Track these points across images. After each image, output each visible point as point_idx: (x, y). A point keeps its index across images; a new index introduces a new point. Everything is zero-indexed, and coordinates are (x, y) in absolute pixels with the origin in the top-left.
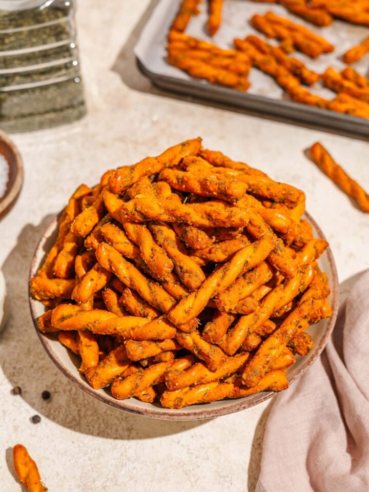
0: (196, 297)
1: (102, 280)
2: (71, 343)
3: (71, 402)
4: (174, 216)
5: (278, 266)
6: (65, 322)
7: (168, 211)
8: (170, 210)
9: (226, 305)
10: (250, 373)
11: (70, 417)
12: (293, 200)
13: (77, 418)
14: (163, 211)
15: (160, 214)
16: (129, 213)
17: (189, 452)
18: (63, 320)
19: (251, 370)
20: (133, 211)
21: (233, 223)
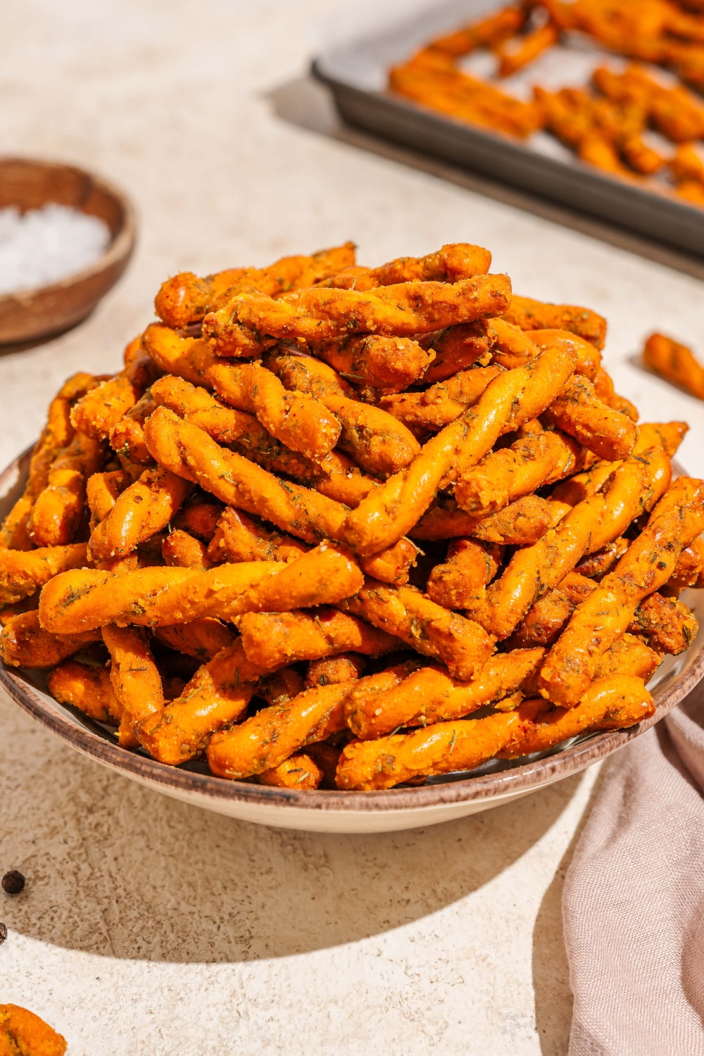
0: (405, 478)
1: (163, 506)
2: (87, 688)
3: (82, 895)
4: (332, 317)
5: (587, 427)
6: (77, 605)
7: (317, 306)
8: (321, 302)
9: (481, 490)
10: (559, 666)
11: (83, 927)
12: (592, 333)
13: (102, 925)
14: (302, 310)
15: (298, 318)
16: (220, 330)
17: (409, 972)
18: (72, 602)
19: (561, 659)
20: (231, 323)
21: (477, 305)
